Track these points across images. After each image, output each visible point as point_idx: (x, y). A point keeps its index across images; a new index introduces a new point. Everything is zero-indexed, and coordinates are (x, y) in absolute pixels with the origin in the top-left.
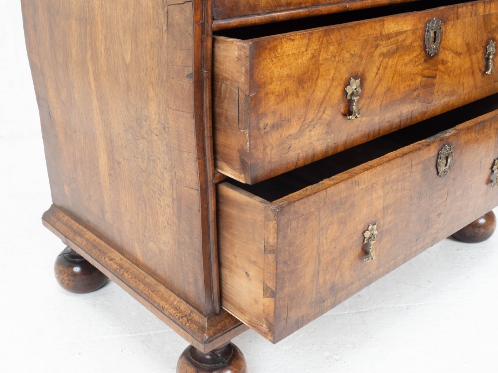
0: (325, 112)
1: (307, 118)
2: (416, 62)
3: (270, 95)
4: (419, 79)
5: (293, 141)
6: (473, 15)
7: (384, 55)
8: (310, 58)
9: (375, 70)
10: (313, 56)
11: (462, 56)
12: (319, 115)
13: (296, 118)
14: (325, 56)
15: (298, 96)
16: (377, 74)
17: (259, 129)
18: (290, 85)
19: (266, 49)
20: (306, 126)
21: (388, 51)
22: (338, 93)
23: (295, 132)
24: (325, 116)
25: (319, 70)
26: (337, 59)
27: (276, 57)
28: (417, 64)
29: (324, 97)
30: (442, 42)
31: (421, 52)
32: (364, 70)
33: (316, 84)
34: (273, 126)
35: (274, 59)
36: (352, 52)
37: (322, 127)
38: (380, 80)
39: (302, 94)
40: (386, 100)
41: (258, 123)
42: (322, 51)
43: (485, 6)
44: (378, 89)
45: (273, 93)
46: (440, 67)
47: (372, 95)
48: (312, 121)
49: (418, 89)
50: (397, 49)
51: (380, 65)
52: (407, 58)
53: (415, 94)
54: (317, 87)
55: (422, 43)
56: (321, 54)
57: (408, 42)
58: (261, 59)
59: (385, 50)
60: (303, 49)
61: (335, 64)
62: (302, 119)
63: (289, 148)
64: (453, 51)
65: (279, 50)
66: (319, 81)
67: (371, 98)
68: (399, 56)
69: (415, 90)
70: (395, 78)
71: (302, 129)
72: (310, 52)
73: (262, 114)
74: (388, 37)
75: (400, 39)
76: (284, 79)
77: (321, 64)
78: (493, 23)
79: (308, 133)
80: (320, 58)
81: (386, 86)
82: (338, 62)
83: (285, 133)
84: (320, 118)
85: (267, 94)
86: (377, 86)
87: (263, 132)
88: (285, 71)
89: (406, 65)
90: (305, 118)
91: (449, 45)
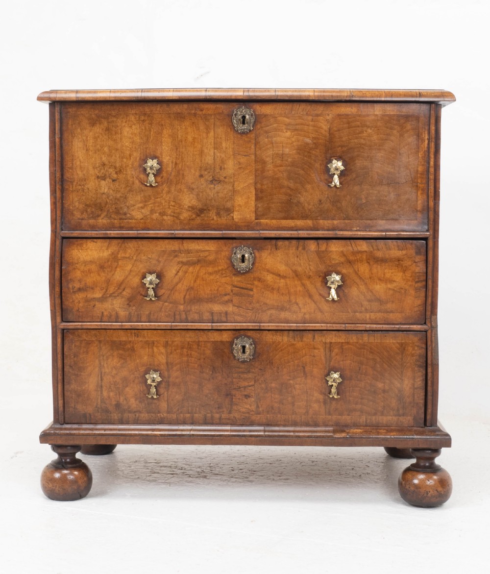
0: (125, 290)
1: (108, 291)
2: (222, 274)
3: (77, 270)
4: (229, 288)
5: (97, 303)
6: (300, 248)
7: (183, 263)
8: (110, 254)
9: (174, 272)
10: (113, 253)
11: (288, 280)
12: (120, 291)
13: (98, 288)
14: (123, 255)
15: (99, 275)
16: (176, 274)
17: (69, 288)
18: (93, 267)
19: (74, 244)
20: (108, 296)
21: (188, 261)
22: (136, 281)
23: (98, 297)
24: (124, 293)
25: (118, 263)
26: (135, 258)
27: (82, 250)
28: (224, 275)
29: (123, 281)
30: (257, 264)
31: (228, 268)
32: (162, 270)
33: (115, 271)
34: (80, 290)
35: (80, 251)
36: (150, 256)
37: (123, 300)
38: (180, 280)
39: (103, 274)
40: (189, 295)
41: (68, 285)
42: (121, 251)
43: (318, 244)
44: (180, 285)
45: (79, 269)
46: (256, 283)
47: (173, 288)
48: (114, 293)
49: (229, 294)
50: (199, 261)
51: (180, 270)
52: (210, 269)
53: (226, 298)
54: (116, 273)
55: (229, 262)
56: (120, 253)
57: (212, 258)
58: (70, 249)
59: (185, 260)
60: (104, 248)
61: (133, 261)
62: (104, 290)
63: (94, 306)
64: (273, 274)
65: (84, 246)
66: (118, 269)
67: (172, 290)
68: (201, 267)
69: (226, 295)
70: (198, 282)
71: (104, 296)
72: (110, 251)
73: (71, 280)
74: (188, 252)
75: (201, 255)
76: (87, 263)
77: (120, 259)
78: (333, 259)
79: (110, 300)
80: (119, 256)
81: (188, 285)
82: (136, 260)
83: (90, 295)
84: (121, 293)
85: (75, 269)
86: (177, 284)
87: (72, 291)
88: (88, 258)
89: (210, 274)
90: (107, 290)
91: (267, 267)
